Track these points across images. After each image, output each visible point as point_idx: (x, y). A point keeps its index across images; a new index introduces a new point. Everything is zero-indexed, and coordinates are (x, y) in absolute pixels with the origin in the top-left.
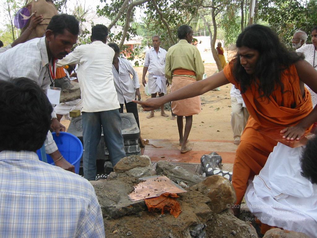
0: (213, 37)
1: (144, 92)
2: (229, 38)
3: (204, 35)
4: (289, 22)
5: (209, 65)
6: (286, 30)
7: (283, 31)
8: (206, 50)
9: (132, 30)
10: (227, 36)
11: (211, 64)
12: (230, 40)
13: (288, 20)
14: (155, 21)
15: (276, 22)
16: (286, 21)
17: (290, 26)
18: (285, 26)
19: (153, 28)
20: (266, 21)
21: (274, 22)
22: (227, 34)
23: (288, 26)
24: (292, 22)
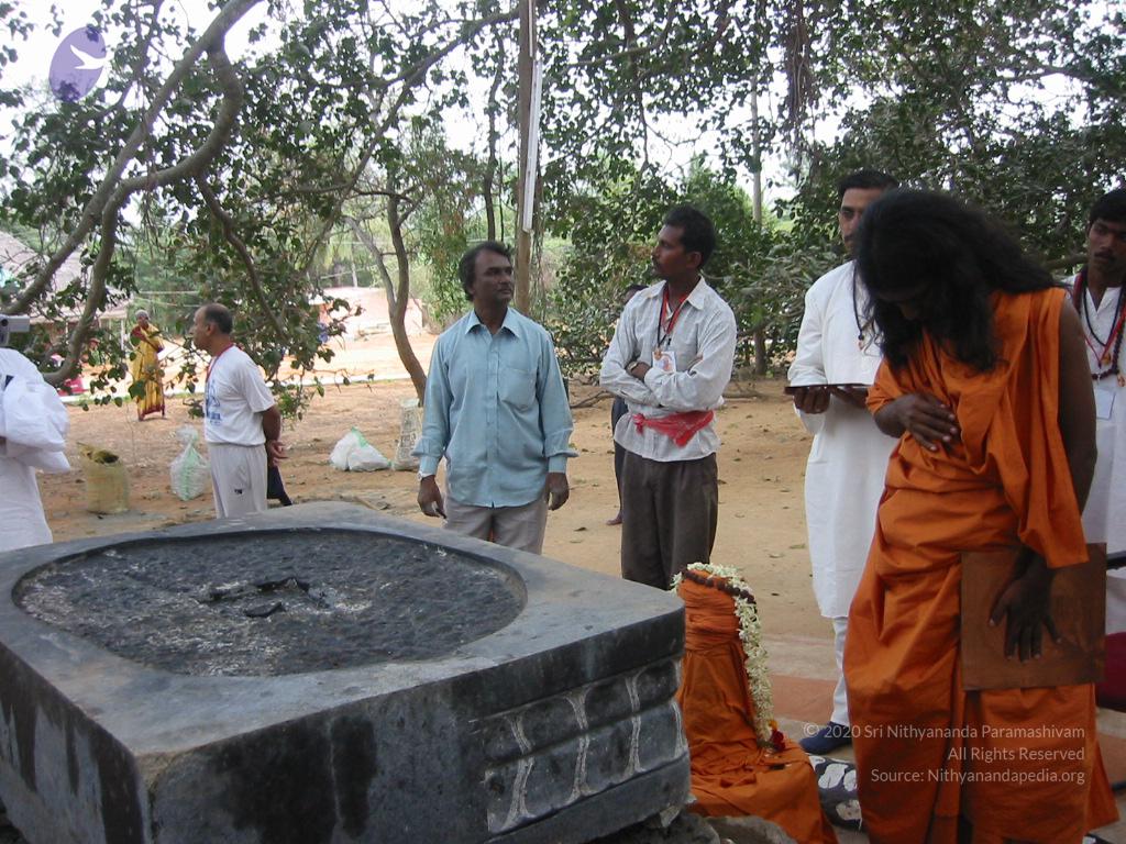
0: (395, 292)
1: (168, 488)
2: (447, 294)
3: (352, 285)
4: (635, 239)
5: (383, 388)
6: (629, 264)
7: (620, 269)
8: (362, 336)
9: (116, 272)
10: (441, 287)
11: (389, 381)
12: (449, 299)
13: (632, 236)
14: (197, 241)
15: (596, 242)
16: (626, 238)
17: (639, 252)
18: (623, 252)
19: (191, 265)
20: (564, 237)
21: (589, 239)
22: (442, 281)
23: (633, 251)
24: (643, 240)
